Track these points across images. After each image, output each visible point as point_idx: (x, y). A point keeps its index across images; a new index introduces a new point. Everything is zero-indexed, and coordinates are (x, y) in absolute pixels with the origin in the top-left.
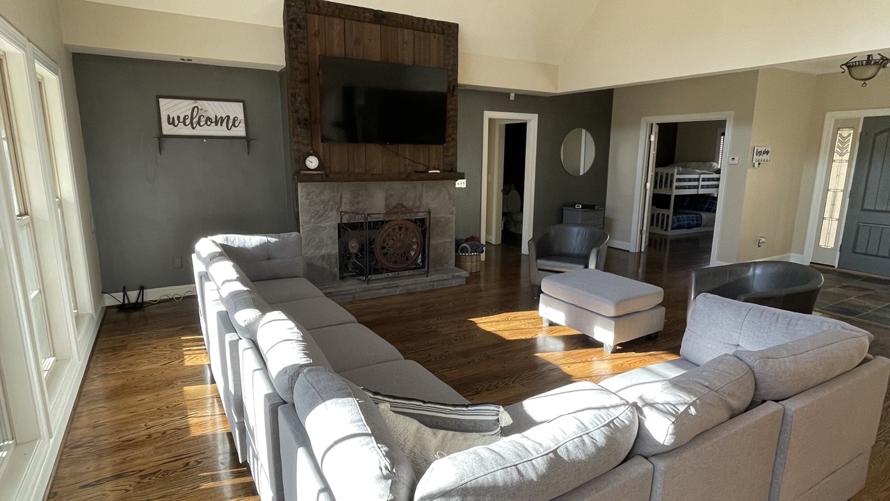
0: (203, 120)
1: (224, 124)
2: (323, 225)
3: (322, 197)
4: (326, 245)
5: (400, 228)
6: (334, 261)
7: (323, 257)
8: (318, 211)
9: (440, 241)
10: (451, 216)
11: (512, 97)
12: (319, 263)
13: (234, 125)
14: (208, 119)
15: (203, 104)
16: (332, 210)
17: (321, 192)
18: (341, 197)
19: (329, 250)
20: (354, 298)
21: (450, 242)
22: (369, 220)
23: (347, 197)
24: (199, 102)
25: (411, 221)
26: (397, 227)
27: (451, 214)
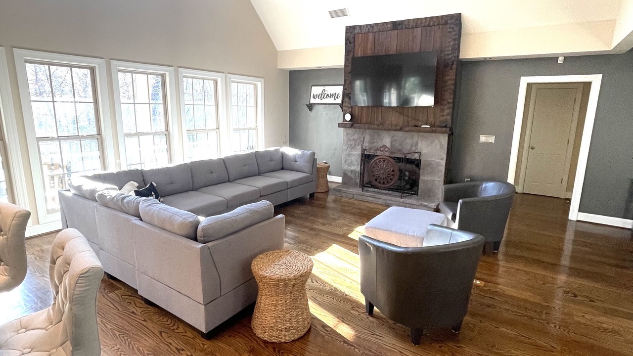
0: (326, 95)
1: (333, 97)
2: (353, 153)
3: (353, 137)
4: (354, 164)
5: (384, 161)
6: (357, 175)
7: (352, 171)
8: (352, 145)
9: (429, 178)
10: (442, 161)
11: (561, 60)
12: (349, 174)
13: (337, 98)
14: (328, 95)
15: (327, 88)
16: (358, 145)
17: (354, 134)
18: (364, 138)
19: (355, 168)
20: (353, 197)
21: (439, 181)
22: (366, 153)
23: (367, 138)
24: (326, 87)
25: (392, 158)
26: (382, 160)
27: (442, 159)
